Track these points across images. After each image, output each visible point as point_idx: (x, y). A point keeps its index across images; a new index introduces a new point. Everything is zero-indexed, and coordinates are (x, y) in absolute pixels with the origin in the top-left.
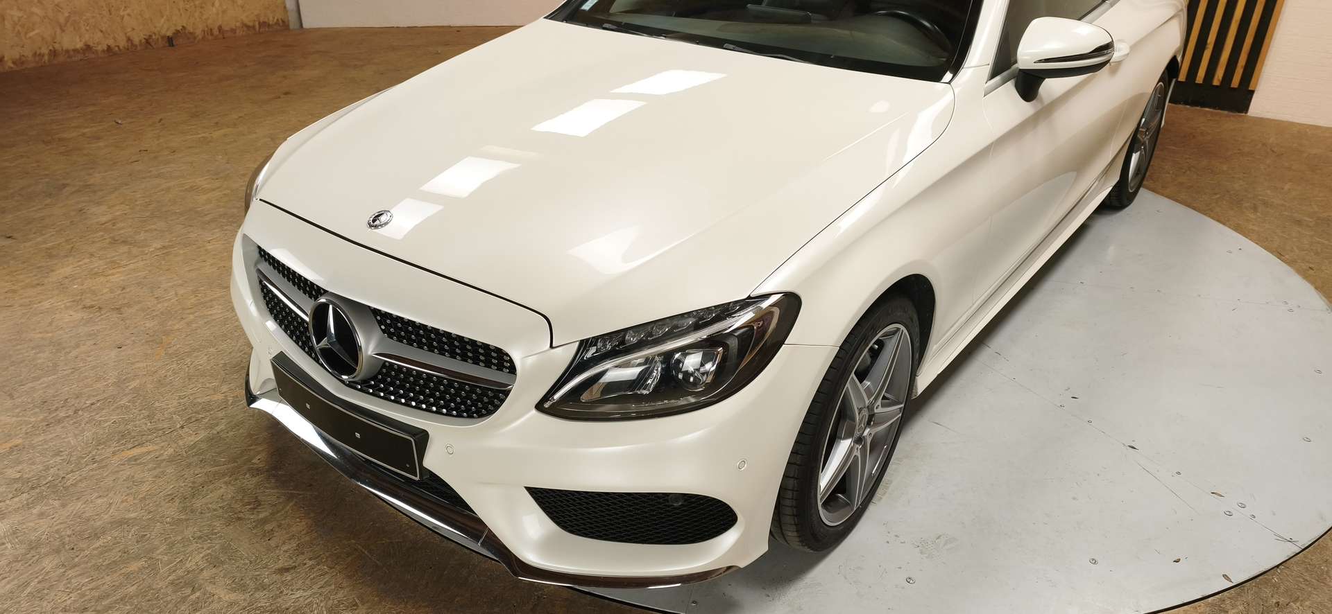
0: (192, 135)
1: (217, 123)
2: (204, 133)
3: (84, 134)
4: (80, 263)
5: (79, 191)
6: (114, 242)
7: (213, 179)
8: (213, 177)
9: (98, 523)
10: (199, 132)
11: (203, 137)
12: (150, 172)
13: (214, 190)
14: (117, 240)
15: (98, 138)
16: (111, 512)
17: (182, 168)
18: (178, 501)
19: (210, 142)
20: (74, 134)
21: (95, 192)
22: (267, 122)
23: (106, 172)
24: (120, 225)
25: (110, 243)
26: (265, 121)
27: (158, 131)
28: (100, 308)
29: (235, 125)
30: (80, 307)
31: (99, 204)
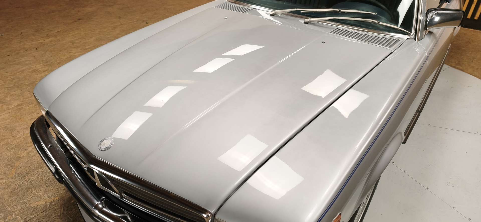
0: (35, 41)
2: (41, 40)
8: (45, 64)
10: (39, 40)
12: (15, 61)
17: (30, 59)
27: (20, 39)
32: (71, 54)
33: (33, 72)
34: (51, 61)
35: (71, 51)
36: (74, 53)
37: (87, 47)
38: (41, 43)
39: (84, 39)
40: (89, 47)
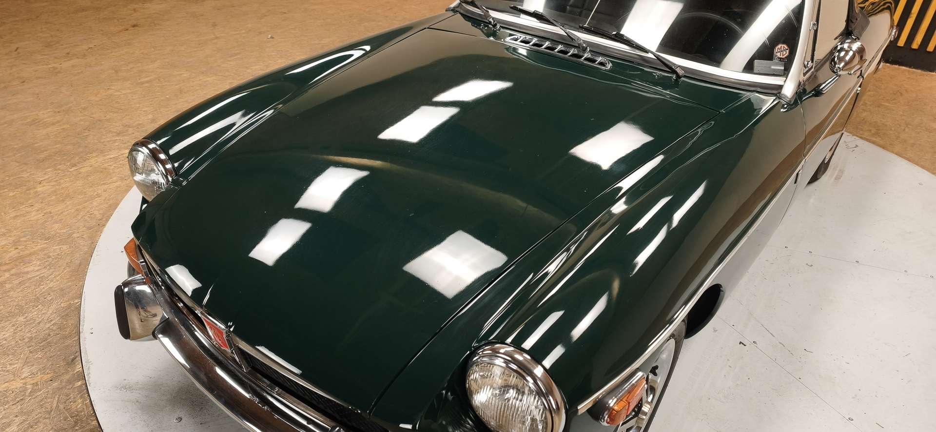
1: (68, 54)
7: (55, 112)
11: (54, 67)
13: (53, 124)
19: (59, 72)
22: (113, 54)
26: (112, 52)
29: (84, 56)
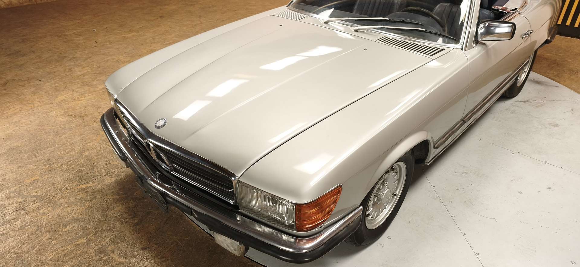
0: (119, 35)
1: (130, 30)
2: (125, 34)
3: (74, 33)
4: (69, 94)
5: (70, 60)
6: (83, 84)
8: (127, 56)
9: (67, 219)
10: (123, 34)
12: (101, 52)
14: (85, 84)
15: (80, 35)
16: (73, 214)
17: (114, 51)
18: (101, 211)
20: (71, 33)
21: (77, 60)
22: (151, 30)
23: (82, 51)
24: (86, 77)
25: (82, 85)
27: (105, 33)
28: (75, 116)
29: (138, 31)
30: (67, 115)
31: (78, 66)
32: (151, 48)
33: (116, 62)
34: (133, 54)
35: (151, 45)
36: (154, 48)
37: (166, 43)
38: (124, 37)
39: (164, 36)
40: (168, 42)
